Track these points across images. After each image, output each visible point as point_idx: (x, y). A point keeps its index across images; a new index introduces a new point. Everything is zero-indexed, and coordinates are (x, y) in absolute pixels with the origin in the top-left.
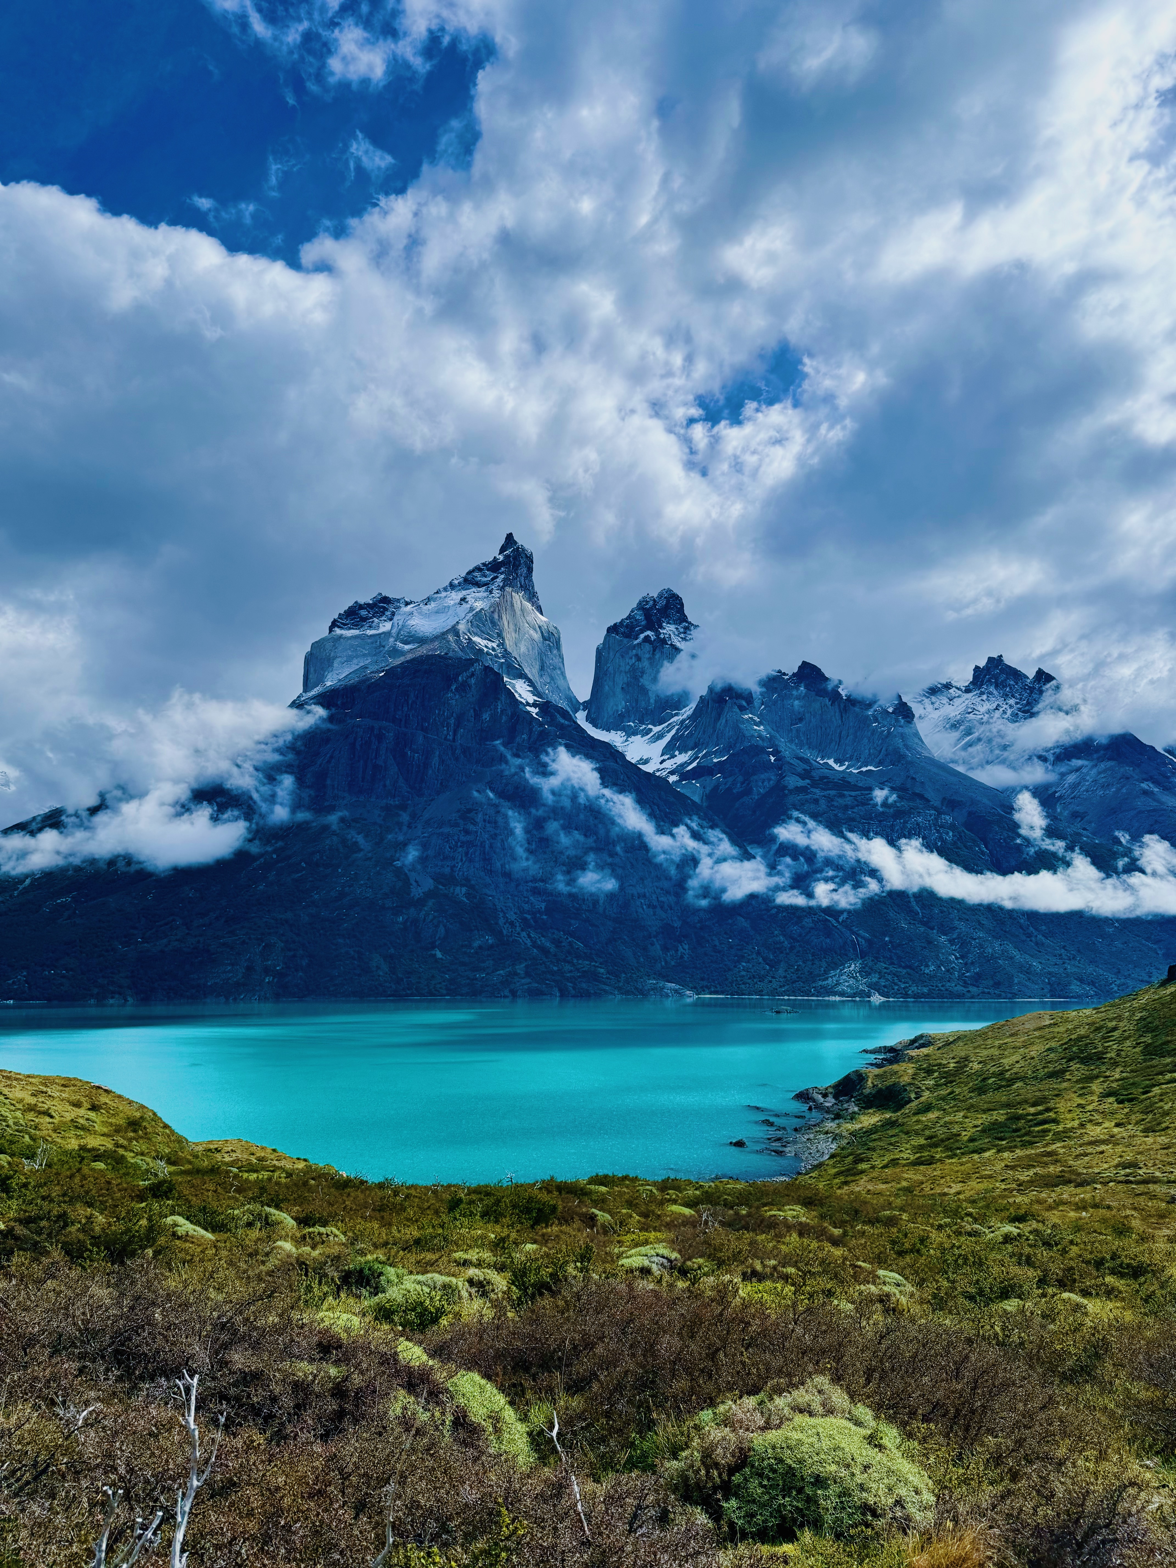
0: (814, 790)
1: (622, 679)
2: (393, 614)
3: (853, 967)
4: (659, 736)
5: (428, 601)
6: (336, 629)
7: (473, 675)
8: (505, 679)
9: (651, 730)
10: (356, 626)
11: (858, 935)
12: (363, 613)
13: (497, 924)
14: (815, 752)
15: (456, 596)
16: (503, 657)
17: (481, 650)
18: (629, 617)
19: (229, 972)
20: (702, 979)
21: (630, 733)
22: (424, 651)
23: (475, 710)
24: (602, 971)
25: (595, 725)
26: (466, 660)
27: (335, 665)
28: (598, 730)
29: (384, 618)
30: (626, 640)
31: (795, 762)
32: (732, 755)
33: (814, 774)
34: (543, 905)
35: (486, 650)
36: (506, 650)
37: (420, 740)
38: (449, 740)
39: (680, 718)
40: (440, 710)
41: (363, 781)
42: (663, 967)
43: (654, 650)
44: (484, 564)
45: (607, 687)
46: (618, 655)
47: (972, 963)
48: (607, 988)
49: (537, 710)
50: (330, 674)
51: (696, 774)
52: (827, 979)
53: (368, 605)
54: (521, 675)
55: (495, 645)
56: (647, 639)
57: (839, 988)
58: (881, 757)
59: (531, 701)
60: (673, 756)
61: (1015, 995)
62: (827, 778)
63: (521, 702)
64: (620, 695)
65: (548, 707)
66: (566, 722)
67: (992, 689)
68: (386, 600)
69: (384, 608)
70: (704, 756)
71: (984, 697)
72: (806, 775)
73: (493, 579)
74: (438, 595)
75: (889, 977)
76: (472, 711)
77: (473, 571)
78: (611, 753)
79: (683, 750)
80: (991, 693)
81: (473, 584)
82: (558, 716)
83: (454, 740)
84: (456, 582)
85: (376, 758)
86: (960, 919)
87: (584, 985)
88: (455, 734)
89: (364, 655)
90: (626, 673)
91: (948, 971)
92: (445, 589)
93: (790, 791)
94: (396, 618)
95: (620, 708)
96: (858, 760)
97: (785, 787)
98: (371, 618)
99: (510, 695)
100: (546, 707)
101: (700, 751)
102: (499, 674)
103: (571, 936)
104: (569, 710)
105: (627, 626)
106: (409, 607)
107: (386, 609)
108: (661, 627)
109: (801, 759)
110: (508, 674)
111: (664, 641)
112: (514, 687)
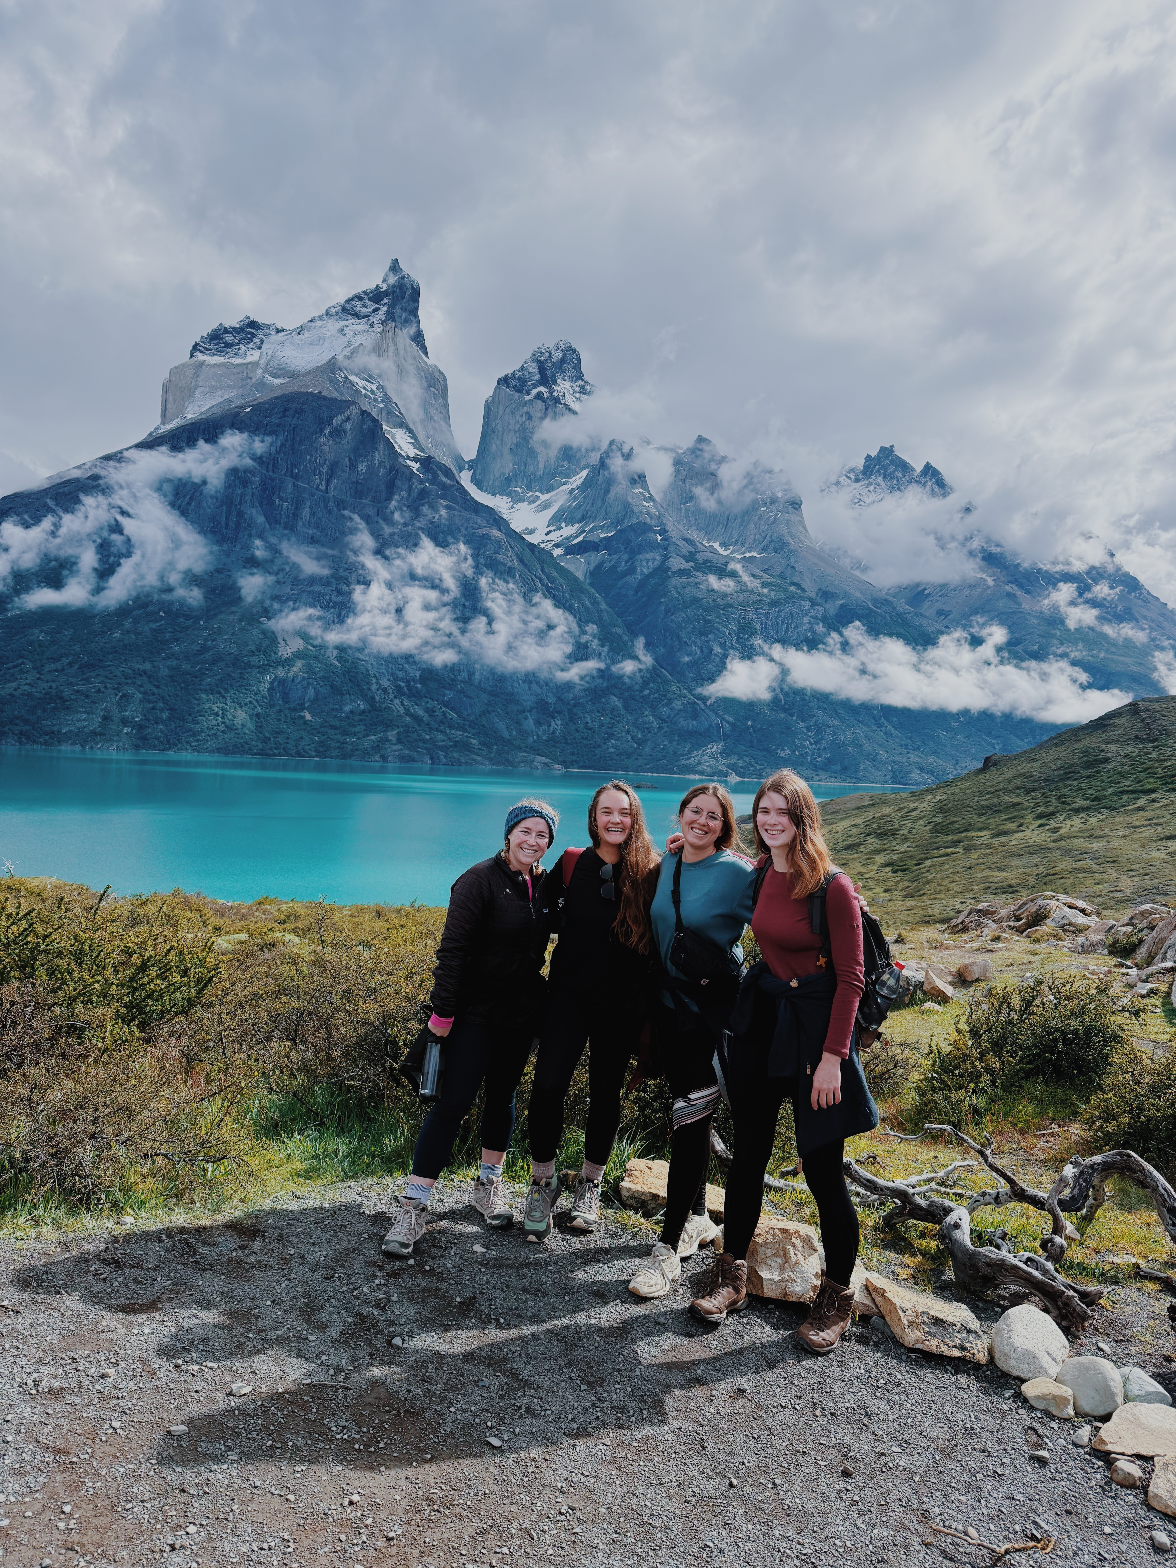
0: (697, 573)
1: (511, 439)
2: (262, 342)
3: (715, 748)
4: (546, 506)
5: (300, 330)
6: (198, 354)
7: (348, 419)
8: (384, 427)
9: (538, 497)
10: (219, 352)
11: (723, 719)
12: (228, 338)
13: (369, 689)
14: (702, 534)
15: (333, 326)
16: (383, 401)
17: (358, 392)
18: (522, 369)
19: (84, 720)
20: (572, 754)
21: (517, 499)
22: (295, 387)
23: (350, 459)
24: (474, 741)
25: (480, 488)
26: (341, 401)
27: (197, 395)
28: (484, 494)
29: (251, 345)
30: (517, 395)
31: (681, 543)
32: (621, 530)
33: (698, 556)
34: (418, 674)
35: (364, 392)
36: (386, 394)
37: (290, 488)
38: (321, 490)
39: (569, 487)
40: (311, 455)
41: (226, 528)
42: (534, 741)
43: (546, 409)
44: (365, 293)
45: (494, 447)
46: (508, 410)
47: (825, 749)
48: (479, 758)
49: (418, 465)
50: (191, 406)
51: (582, 548)
52: (689, 759)
53: (234, 329)
54: (402, 424)
55: (374, 387)
56: (539, 396)
57: (700, 768)
58: (764, 543)
59: (412, 455)
60: (560, 528)
61: (859, 780)
62: (711, 561)
63: (401, 455)
64: (508, 457)
65: (430, 463)
66: (449, 482)
67: (880, 480)
68: (253, 325)
69: (252, 334)
70: (591, 530)
71: (872, 488)
72: (690, 557)
73: (375, 310)
74: (313, 324)
75: (747, 759)
76: (347, 460)
77: (352, 299)
78: (495, 520)
79: (570, 521)
80: (878, 484)
81: (352, 315)
82: (440, 474)
83: (327, 491)
84: (333, 310)
85: (240, 504)
86: (819, 708)
87: (455, 755)
88: (327, 485)
89: (229, 387)
90: (515, 432)
91: (801, 755)
92: (321, 318)
93: (674, 573)
94: (264, 347)
95: (507, 471)
96: (743, 545)
97: (669, 569)
98: (237, 344)
99: (390, 446)
100: (427, 463)
101: (587, 524)
102: (377, 421)
103: (446, 706)
104: (452, 468)
105: (519, 379)
106: (280, 334)
107: (253, 335)
108: (555, 383)
109: (687, 540)
110: (388, 422)
111: (557, 400)
112: (393, 438)
